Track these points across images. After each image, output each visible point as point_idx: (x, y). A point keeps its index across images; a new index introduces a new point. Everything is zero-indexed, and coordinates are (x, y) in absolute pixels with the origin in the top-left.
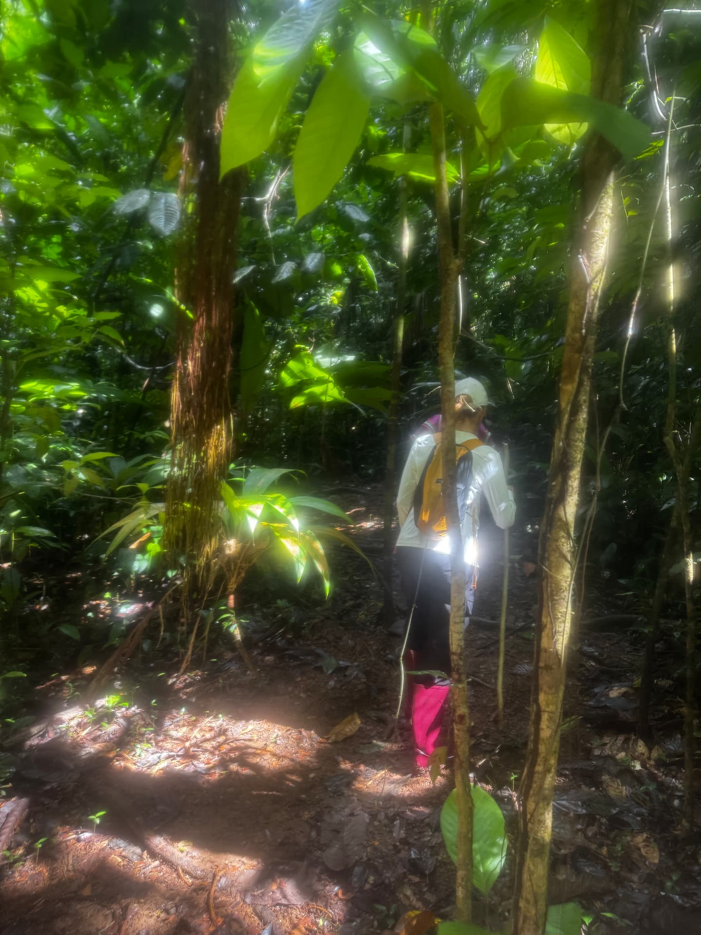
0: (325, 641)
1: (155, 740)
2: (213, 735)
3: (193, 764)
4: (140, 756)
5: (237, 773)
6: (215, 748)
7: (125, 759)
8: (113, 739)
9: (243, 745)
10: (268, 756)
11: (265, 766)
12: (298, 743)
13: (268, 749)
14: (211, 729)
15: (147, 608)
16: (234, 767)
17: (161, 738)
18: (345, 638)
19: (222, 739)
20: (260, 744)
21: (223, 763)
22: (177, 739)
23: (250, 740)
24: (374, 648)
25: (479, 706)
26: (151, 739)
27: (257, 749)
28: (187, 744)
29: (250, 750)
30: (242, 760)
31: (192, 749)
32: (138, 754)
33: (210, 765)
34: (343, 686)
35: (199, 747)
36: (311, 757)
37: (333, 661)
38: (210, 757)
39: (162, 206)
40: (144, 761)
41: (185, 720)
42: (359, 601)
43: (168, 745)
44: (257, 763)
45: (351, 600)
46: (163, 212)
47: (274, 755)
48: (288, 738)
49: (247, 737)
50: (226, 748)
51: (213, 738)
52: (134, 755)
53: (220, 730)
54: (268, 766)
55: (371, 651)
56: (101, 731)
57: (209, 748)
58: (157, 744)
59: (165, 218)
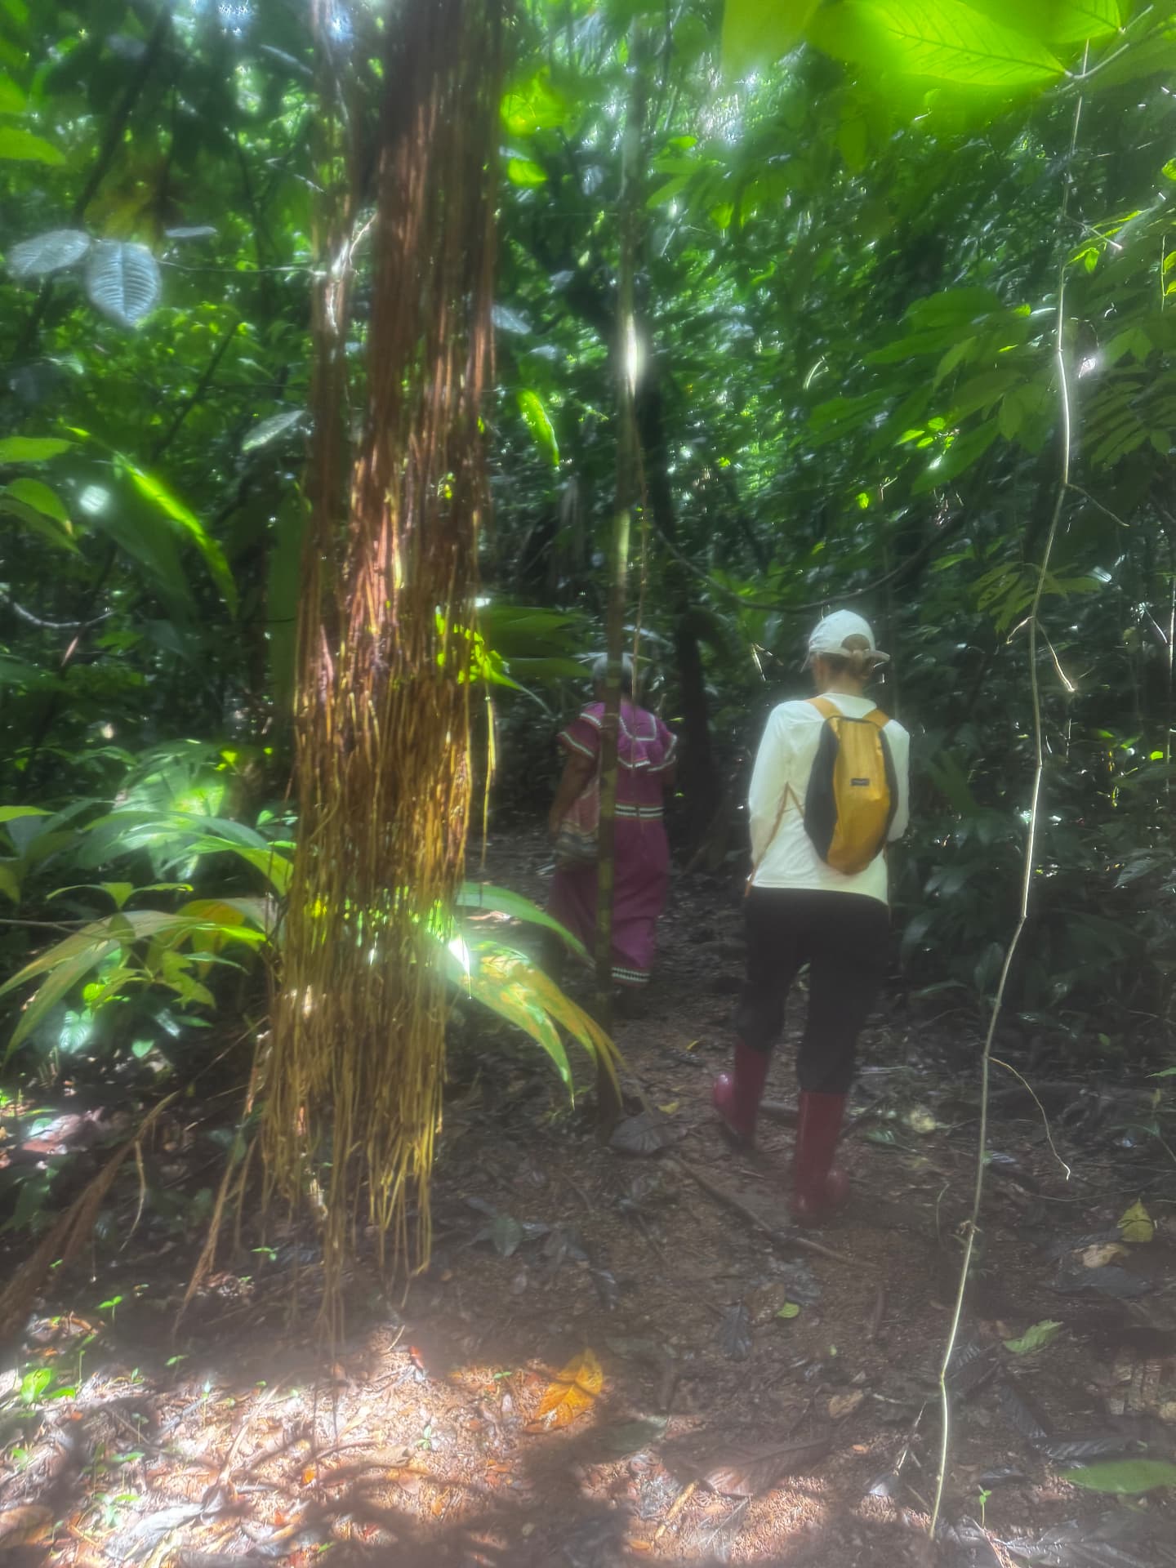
0: (483, 1178)
1: (145, 1474)
2: (280, 1442)
3: (244, 1533)
4: (112, 1525)
5: (353, 1543)
6: (291, 1478)
7: (77, 1542)
8: (39, 1485)
9: (353, 1462)
10: (415, 1487)
11: (414, 1516)
12: (479, 1443)
13: (414, 1465)
14: (275, 1425)
15: (90, 1123)
16: (343, 1526)
17: (157, 1465)
18: (524, 1166)
19: (301, 1450)
20: (391, 1454)
21: (317, 1520)
22: (195, 1463)
23: (369, 1445)
24: (588, 1184)
25: (831, 1304)
26: (134, 1475)
27: (386, 1467)
28: (225, 1476)
29: (373, 1474)
30: (359, 1507)
31: (236, 1488)
32: (106, 1520)
33: (288, 1530)
34: (544, 1283)
35: (252, 1480)
36: (516, 1478)
37: (511, 1225)
38: (282, 1503)
39: (117, 267)
40: (124, 1541)
41: (210, 1407)
42: (535, 1080)
43: (177, 1481)
44: (395, 1507)
45: (517, 1078)
46: (119, 279)
47: (431, 1480)
48: (453, 1429)
49: (363, 1436)
50: (314, 1475)
51: (284, 1449)
52: (97, 1527)
53: (297, 1426)
54: (419, 1511)
55: (581, 1193)
56: (9, 1468)
57: (275, 1479)
58: (149, 1484)
59: (125, 291)
